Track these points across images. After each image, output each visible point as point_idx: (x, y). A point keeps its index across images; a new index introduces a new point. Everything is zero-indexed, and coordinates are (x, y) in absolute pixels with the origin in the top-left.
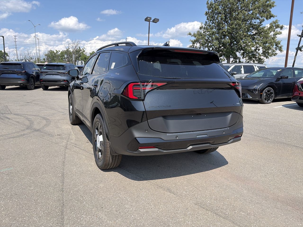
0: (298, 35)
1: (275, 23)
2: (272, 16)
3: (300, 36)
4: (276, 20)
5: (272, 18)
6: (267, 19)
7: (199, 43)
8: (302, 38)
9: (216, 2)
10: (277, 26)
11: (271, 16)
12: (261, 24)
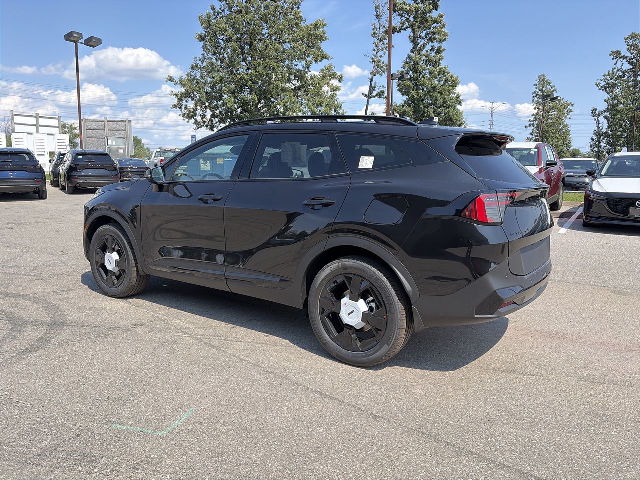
0: (363, 94)
1: (329, 69)
2: (326, 58)
3: (366, 96)
4: (331, 65)
5: (325, 60)
6: (316, 61)
7: (192, 100)
8: (370, 100)
9: (217, 17)
10: (333, 76)
11: (324, 57)
12: (308, 69)
